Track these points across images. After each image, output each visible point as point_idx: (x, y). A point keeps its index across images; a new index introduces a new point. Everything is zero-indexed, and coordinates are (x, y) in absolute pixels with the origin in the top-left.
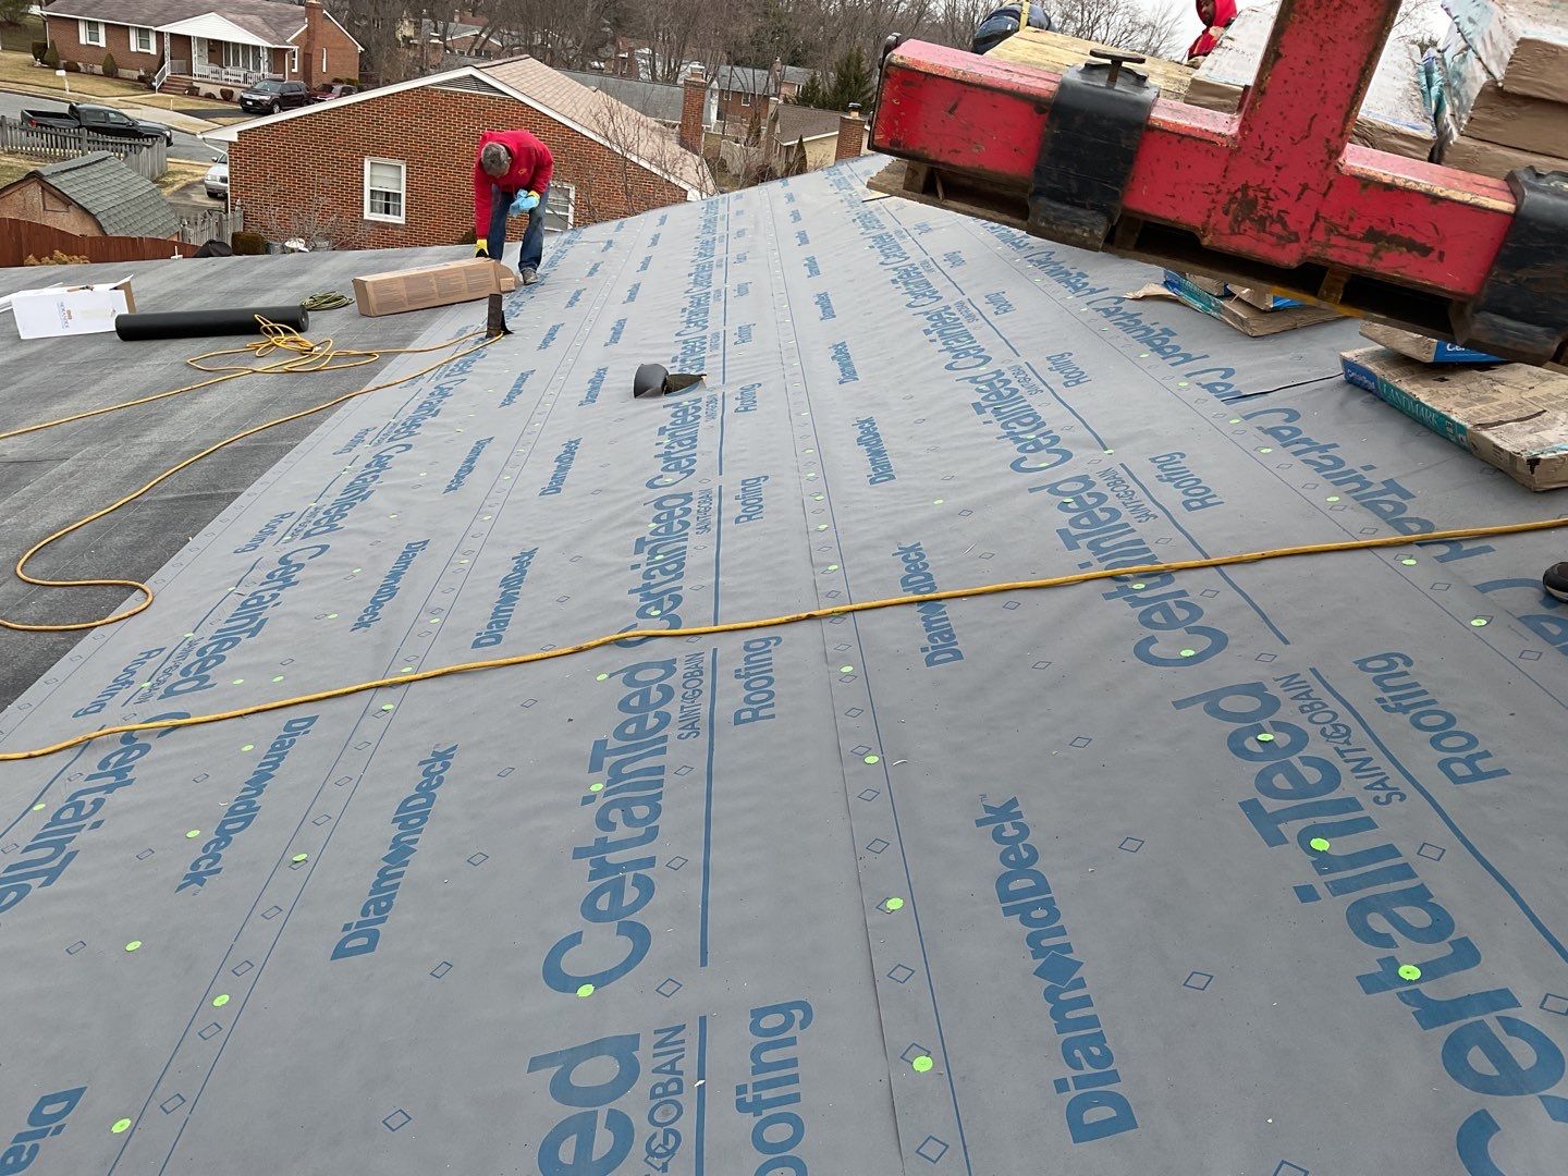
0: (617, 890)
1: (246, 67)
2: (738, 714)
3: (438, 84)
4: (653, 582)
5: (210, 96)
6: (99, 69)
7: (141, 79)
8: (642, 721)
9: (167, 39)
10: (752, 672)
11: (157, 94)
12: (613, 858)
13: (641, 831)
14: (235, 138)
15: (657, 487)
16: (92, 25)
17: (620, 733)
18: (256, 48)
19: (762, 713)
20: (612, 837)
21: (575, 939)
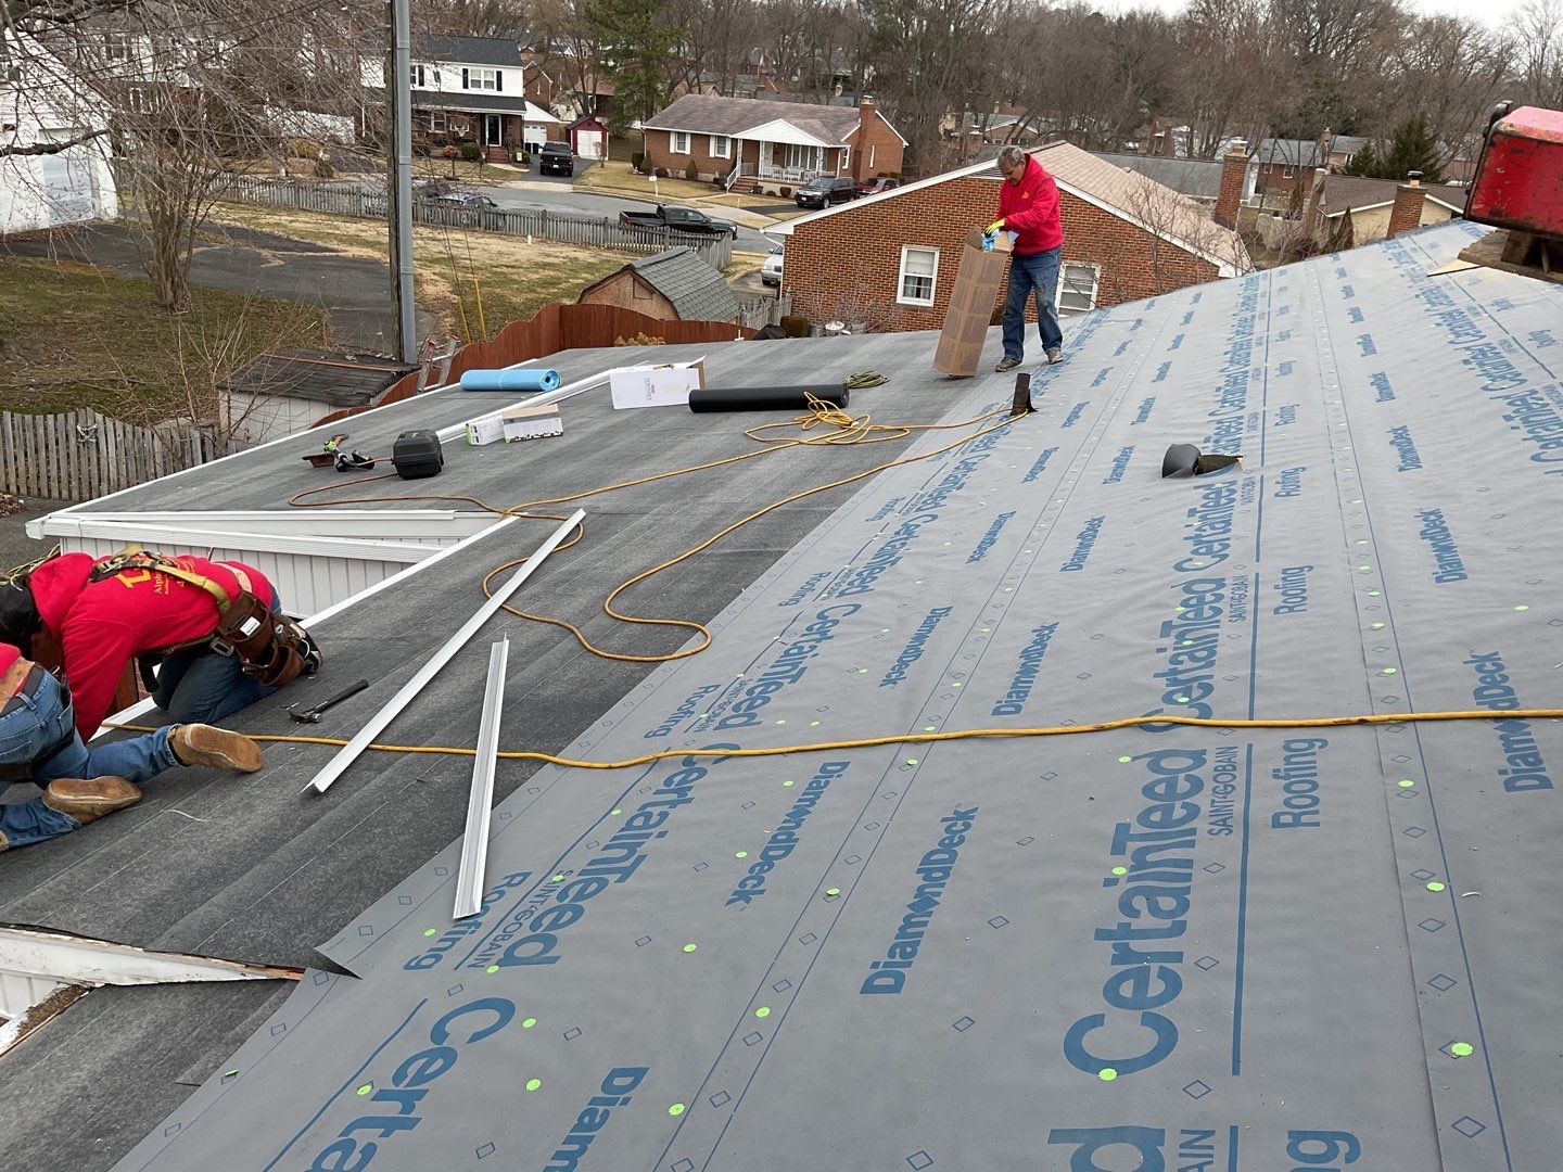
0: (1142, 979)
1: (804, 166)
2: (1276, 817)
3: (977, 174)
4: (1180, 667)
5: (771, 194)
6: (683, 174)
7: (716, 181)
8: (1167, 811)
9: (740, 144)
10: (1292, 773)
11: (728, 194)
12: (1137, 945)
13: (1167, 923)
14: (791, 232)
15: (1186, 570)
16: (681, 135)
17: (1144, 818)
18: (814, 148)
19: (1304, 819)
20: (1136, 924)
21: (1096, 1021)
